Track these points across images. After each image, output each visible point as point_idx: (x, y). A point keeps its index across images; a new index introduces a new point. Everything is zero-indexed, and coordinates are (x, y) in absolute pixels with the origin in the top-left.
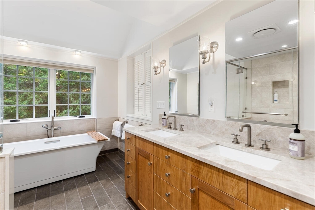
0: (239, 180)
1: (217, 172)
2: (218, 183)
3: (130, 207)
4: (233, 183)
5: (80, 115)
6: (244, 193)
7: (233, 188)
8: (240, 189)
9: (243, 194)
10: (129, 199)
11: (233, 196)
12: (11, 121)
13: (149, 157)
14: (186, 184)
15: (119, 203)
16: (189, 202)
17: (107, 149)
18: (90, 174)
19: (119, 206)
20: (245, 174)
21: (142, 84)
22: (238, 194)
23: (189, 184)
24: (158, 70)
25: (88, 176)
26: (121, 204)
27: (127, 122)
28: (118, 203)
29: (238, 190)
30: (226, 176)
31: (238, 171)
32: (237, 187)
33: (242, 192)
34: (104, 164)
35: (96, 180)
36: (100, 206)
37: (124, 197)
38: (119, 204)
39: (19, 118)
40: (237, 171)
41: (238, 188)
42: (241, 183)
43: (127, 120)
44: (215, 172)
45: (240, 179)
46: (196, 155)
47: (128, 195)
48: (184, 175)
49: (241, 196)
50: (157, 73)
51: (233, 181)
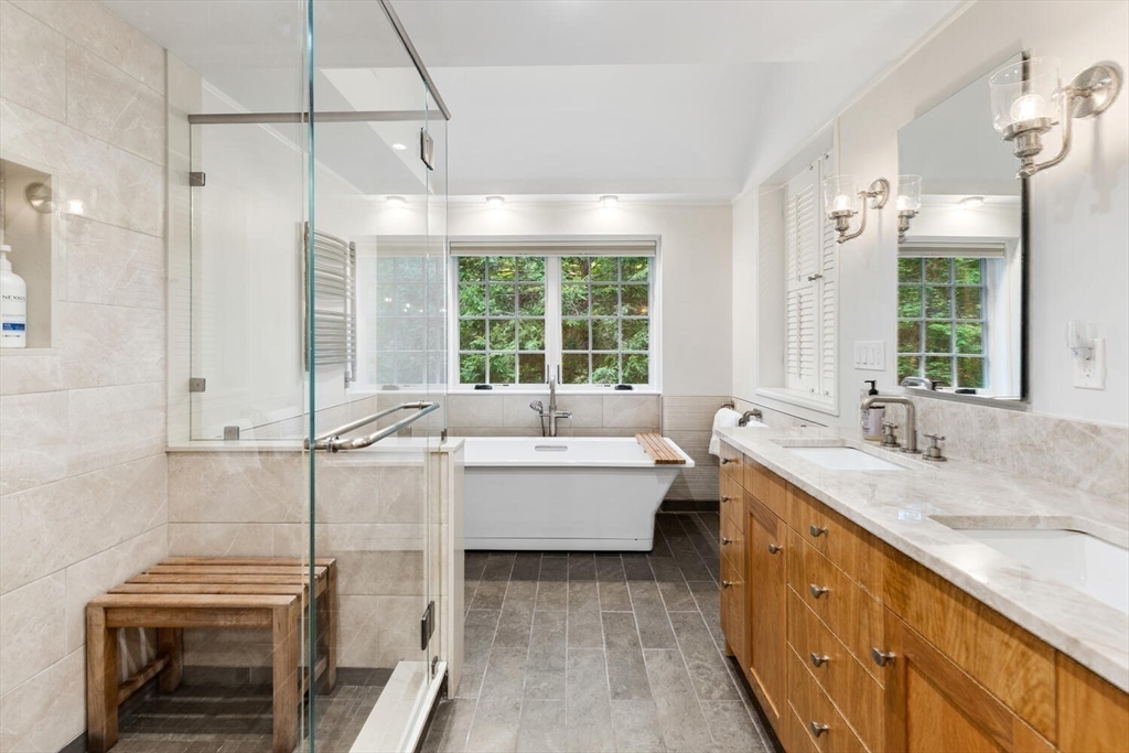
0: (1027, 645)
1: (961, 607)
2: (964, 647)
3: (731, 684)
4: (1010, 653)
5: (620, 384)
6: (1044, 696)
7: (1010, 674)
8: (1033, 682)
9: (1041, 701)
10: (733, 659)
11: (1010, 705)
12: (477, 388)
13: (775, 527)
14: (870, 636)
15: (701, 660)
16: (878, 698)
17: (695, 498)
18: (636, 556)
19: (698, 667)
20: (1043, 624)
21: (811, 279)
22: (1025, 701)
23: (880, 634)
24: (853, 225)
25: (630, 559)
26: (706, 664)
27: (758, 415)
28: (697, 658)
29: (1026, 683)
30: (987, 625)
31: (1019, 608)
32: (1021, 673)
33: (1037, 695)
34: (679, 539)
35: (650, 578)
36: (646, 645)
37: (721, 651)
38: (700, 663)
39: (491, 382)
40: (1014, 605)
41: (1025, 675)
42: (1035, 658)
43: (758, 408)
44: (953, 602)
45: (1031, 641)
46: (893, 531)
47: (728, 647)
48: (865, 600)
49: (1034, 709)
50: (847, 233)
51: (1008, 645)
